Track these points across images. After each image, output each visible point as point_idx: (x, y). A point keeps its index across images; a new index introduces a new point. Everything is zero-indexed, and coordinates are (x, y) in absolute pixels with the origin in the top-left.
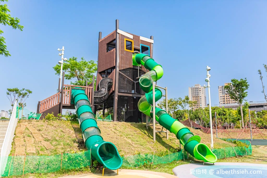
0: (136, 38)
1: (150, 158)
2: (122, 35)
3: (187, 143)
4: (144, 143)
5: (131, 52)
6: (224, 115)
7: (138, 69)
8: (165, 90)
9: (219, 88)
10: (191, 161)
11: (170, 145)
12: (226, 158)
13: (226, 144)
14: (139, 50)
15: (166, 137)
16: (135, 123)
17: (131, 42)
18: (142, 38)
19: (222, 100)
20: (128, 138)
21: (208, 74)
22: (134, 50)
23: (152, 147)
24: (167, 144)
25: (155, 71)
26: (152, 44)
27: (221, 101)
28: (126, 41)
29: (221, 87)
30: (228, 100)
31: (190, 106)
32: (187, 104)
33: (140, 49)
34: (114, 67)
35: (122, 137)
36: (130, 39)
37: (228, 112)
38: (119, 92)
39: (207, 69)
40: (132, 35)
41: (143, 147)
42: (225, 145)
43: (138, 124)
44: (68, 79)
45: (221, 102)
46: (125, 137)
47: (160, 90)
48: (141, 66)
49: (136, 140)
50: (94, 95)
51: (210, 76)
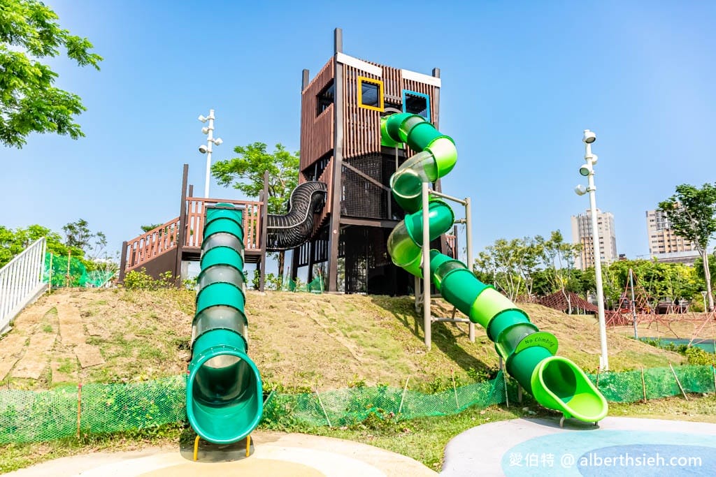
0: (391, 74)
1: (393, 399)
2: (352, 68)
3: (514, 354)
4: (394, 351)
5: (377, 112)
6: (661, 279)
7: (395, 156)
8: (463, 204)
9: (647, 216)
10: (525, 409)
11: (478, 357)
12: (648, 400)
13: (655, 356)
14: (399, 107)
15: (469, 336)
16: (387, 297)
17: (378, 86)
18: (406, 74)
19: (658, 244)
20: (352, 336)
21: (589, 154)
22: (385, 107)
23: (416, 365)
24: (466, 353)
25: (431, 153)
26: (437, 90)
27: (654, 247)
28: (363, 82)
29: (654, 213)
30: (672, 243)
31: (564, 257)
32: (556, 251)
33: (403, 103)
34: (331, 153)
35: (331, 335)
36: (373, 78)
37: (669, 272)
38: (342, 216)
39: (584, 137)
40: (379, 66)
41: (389, 363)
42: (651, 357)
43: (396, 298)
44: (253, 195)
45: (653, 250)
46: (342, 335)
47: (447, 206)
48: (405, 148)
49: (371, 342)
50: (268, 225)
51: (595, 158)
